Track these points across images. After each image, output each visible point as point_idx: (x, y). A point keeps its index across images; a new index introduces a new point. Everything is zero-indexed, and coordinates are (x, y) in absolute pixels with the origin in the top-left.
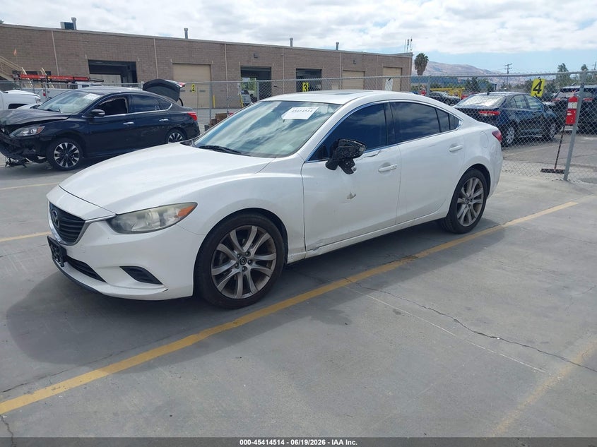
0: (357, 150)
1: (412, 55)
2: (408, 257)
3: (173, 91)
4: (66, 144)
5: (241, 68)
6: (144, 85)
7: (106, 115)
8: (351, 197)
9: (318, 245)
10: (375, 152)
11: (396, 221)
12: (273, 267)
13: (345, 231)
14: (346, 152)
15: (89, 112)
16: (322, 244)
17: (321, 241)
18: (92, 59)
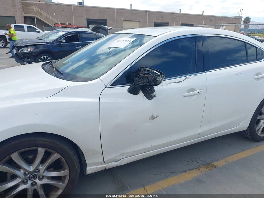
0: (155, 79)
1: (242, 17)
2: (207, 165)
3: (105, 31)
4: (45, 57)
5: (154, 23)
6: (93, 28)
7: (66, 42)
8: (153, 118)
9: (120, 158)
10: (182, 78)
11: (199, 135)
12: (66, 181)
13: (147, 145)
14: (146, 80)
15: (58, 40)
16: (124, 157)
17: (123, 154)
18: (88, 18)
